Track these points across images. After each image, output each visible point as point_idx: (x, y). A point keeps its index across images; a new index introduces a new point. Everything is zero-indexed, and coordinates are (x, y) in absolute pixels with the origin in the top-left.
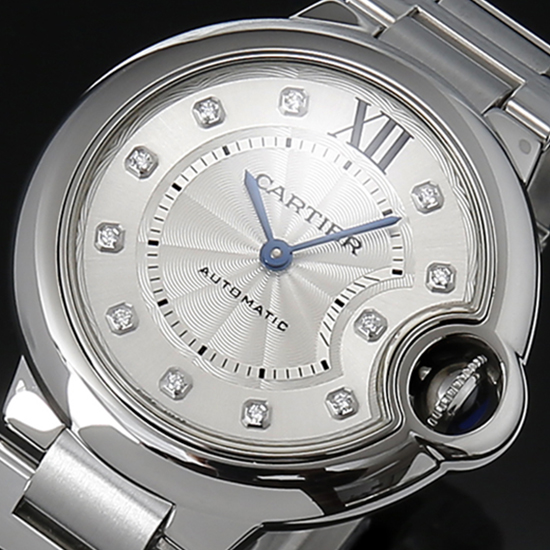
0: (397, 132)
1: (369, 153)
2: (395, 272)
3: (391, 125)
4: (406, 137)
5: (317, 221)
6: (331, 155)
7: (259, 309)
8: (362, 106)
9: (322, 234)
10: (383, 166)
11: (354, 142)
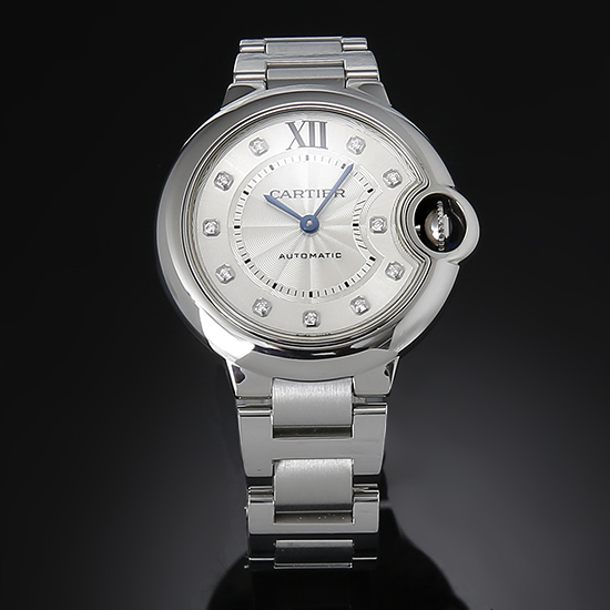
0: (317, 125)
1: (312, 145)
2: (369, 191)
3: (312, 125)
4: (323, 125)
5: (314, 194)
6: (296, 159)
7: (321, 255)
8: (291, 125)
9: (322, 200)
10: (323, 146)
11: (302, 145)
